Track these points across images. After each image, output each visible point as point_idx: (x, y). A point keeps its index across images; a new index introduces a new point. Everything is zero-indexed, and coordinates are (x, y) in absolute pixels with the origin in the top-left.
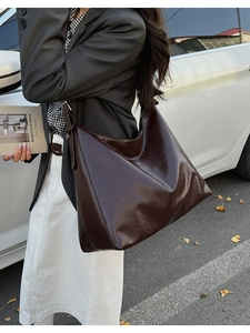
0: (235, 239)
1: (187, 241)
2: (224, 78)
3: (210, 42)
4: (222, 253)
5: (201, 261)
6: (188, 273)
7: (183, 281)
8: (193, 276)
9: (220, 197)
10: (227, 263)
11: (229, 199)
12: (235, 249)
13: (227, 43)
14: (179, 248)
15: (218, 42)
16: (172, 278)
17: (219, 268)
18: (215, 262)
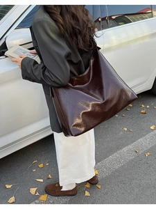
0: (152, 128)
1: (126, 129)
2: (143, 38)
3: (133, 17)
4: (145, 135)
5: (134, 139)
6: (127, 145)
7: (125, 149)
8: (130, 147)
9: (143, 106)
10: (148, 140)
11: (148, 107)
12: (152, 133)
13: (144, 17)
14: (122, 133)
15: (138, 16)
16: (118, 148)
17: (144, 143)
18: (141, 139)
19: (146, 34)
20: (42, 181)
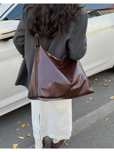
0: (112, 98)
1: (91, 98)
3: (103, 12)
4: (106, 103)
5: (97, 107)
6: (91, 111)
7: (89, 115)
8: (94, 113)
9: (106, 80)
10: (108, 107)
11: (110, 81)
12: (112, 102)
13: (111, 11)
14: (88, 101)
15: (107, 11)
16: (84, 114)
17: (105, 109)
18: (103, 107)
19: (109, 26)
20: (23, 138)
